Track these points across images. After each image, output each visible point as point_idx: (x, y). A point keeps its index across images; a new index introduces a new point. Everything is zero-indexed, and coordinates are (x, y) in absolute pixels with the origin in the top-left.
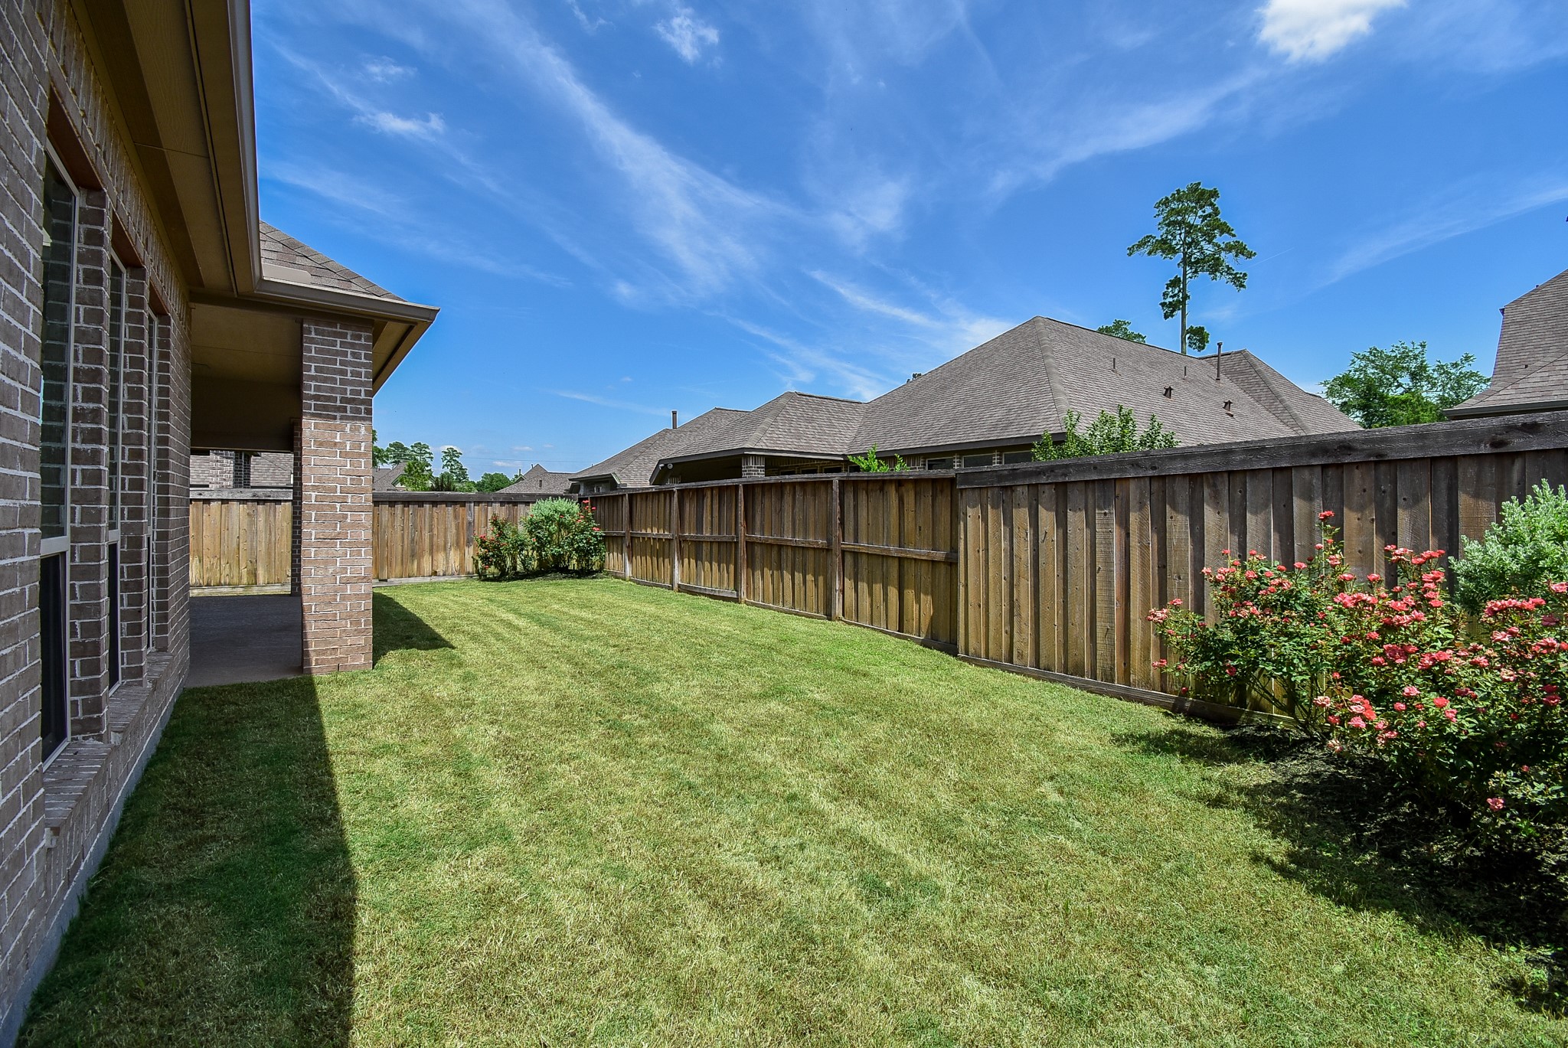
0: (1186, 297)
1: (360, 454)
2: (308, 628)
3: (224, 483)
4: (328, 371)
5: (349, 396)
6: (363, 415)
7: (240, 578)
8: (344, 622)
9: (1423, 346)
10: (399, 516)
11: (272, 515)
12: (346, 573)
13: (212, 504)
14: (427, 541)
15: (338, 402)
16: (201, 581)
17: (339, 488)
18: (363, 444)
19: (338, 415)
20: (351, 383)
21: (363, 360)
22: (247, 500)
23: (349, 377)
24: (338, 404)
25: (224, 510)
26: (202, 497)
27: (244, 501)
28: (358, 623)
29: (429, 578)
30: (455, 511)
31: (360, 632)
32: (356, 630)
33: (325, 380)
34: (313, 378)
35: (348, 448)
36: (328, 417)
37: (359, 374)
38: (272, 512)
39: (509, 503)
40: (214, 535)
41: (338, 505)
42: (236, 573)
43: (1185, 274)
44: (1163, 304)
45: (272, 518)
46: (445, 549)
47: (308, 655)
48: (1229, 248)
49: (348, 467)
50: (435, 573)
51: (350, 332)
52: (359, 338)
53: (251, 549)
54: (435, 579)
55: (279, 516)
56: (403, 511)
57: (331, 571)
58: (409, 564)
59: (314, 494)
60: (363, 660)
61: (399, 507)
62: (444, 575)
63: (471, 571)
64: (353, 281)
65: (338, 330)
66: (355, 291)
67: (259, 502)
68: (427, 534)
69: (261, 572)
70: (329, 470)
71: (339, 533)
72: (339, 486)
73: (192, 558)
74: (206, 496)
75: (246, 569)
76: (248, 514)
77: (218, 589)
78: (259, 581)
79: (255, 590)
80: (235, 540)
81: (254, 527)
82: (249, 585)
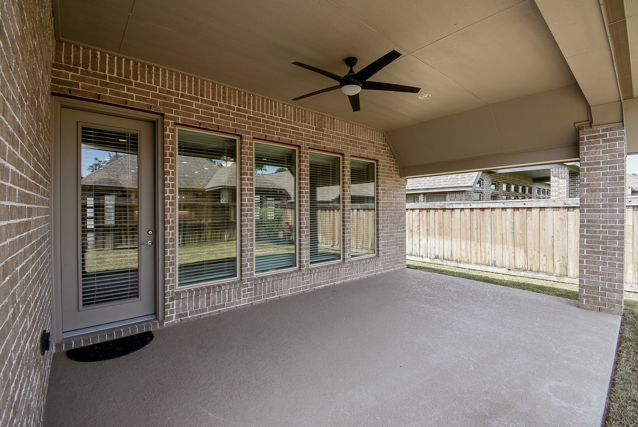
13: (533, 211)
16: (526, 267)
22: (559, 208)
25: (542, 215)
26: (526, 206)
27: (557, 208)
67: (569, 208)
69: (571, 266)
73: (520, 250)
74: (529, 205)
75: (559, 262)
76: (560, 219)
77: (537, 274)
78: (570, 273)
79: (566, 280)
80: (550, 239)
81: (565, 230)
82: (561, 276)
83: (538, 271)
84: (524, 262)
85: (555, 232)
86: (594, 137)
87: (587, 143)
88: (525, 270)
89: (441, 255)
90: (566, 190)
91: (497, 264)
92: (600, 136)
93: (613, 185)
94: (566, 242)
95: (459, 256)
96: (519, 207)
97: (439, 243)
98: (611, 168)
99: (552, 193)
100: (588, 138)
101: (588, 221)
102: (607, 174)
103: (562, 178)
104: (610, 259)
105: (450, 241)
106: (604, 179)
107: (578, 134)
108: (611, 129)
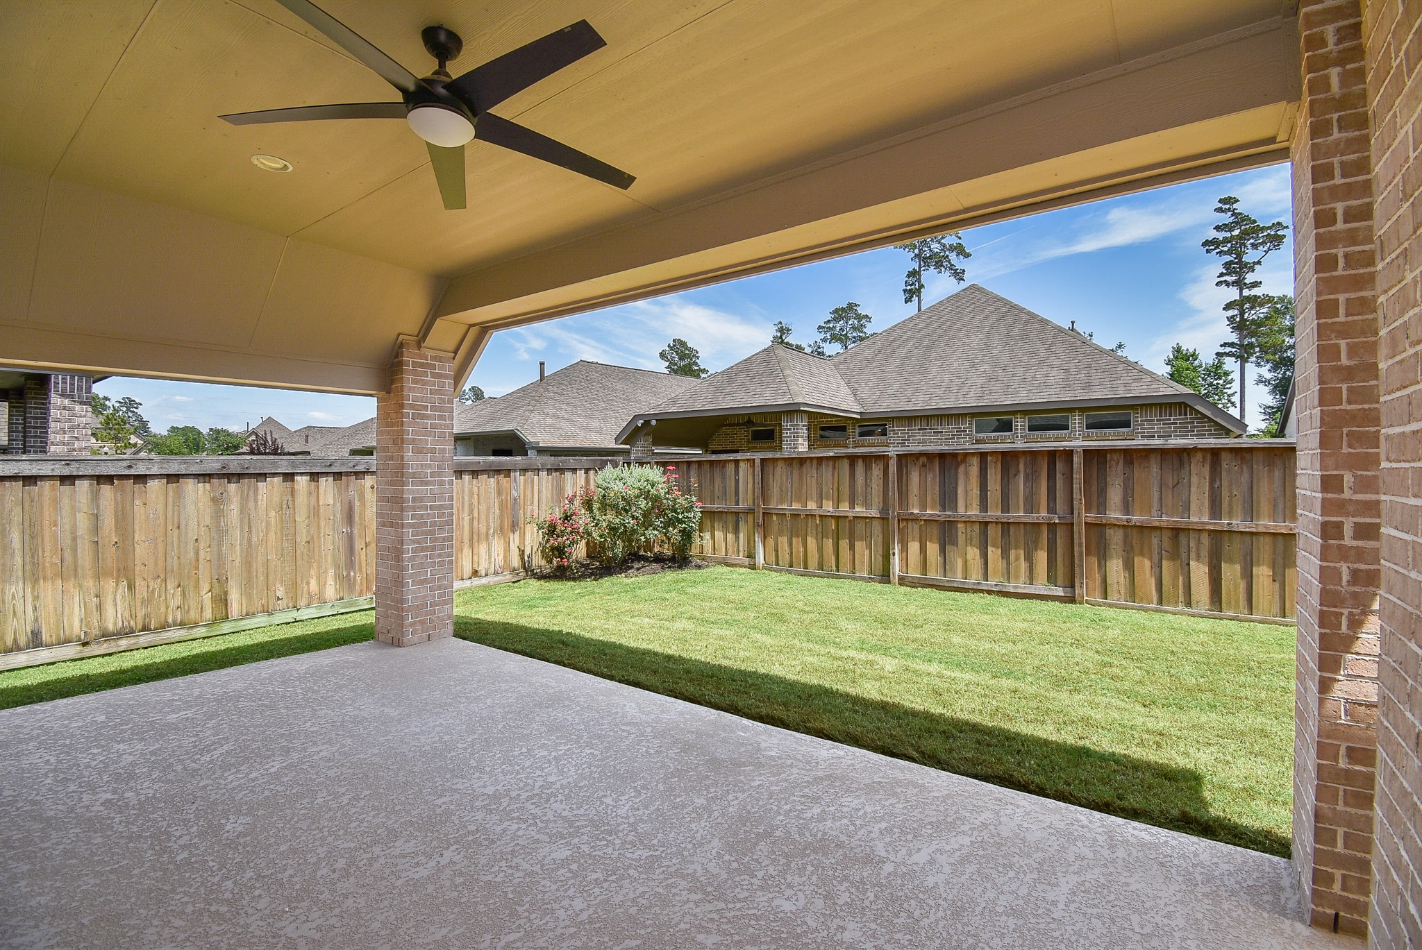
0: (921, 286)
3: (77, 445)
7: (201, 608)
9: (1091, 336)
11: (252, 499)
14: (467, 527)
16: (133, 623)
22: (210, 476)
25: (171, 493)
26: (133, 472)
27: (205, 477)
29: (469, 581)
30: (498, 482)
38: (251, 494)
39: (556, 470)
40: (154, 539)
43: (920, 267)
44: (905, 291)
45: (251, 505)
46: (487, 539)
48: (952, 248)
50: (475, 573)
53: (218, 559)
54: (477, 582)
55: (262, 501)
62: (486, 575)
63: (516, 566)
67: (230, 477)
68: (467, 518)
69: (234, 597)
73: (114, 584)
74: (140, 468)
75: (210, 593)
76: (213, 499)
77: (163, 634)
78: (232, 612)
79: (226, 627)
80: (191, 545)
81: (222, 521)
82: (216, 621)
83: (163, 627)
84: (126, 614)
85: (201, 530)
86: (422, 365)
87: (415, 373)
88: (130, 633)
91: (44, 639)
92: (429, 366)
94: (224, 549)
96: (113, 473)
98: (439, 417)
99: (55, 438)
100: (414, 364)
103: (82, 403)
106: (433, 434)
107: (401, 353)
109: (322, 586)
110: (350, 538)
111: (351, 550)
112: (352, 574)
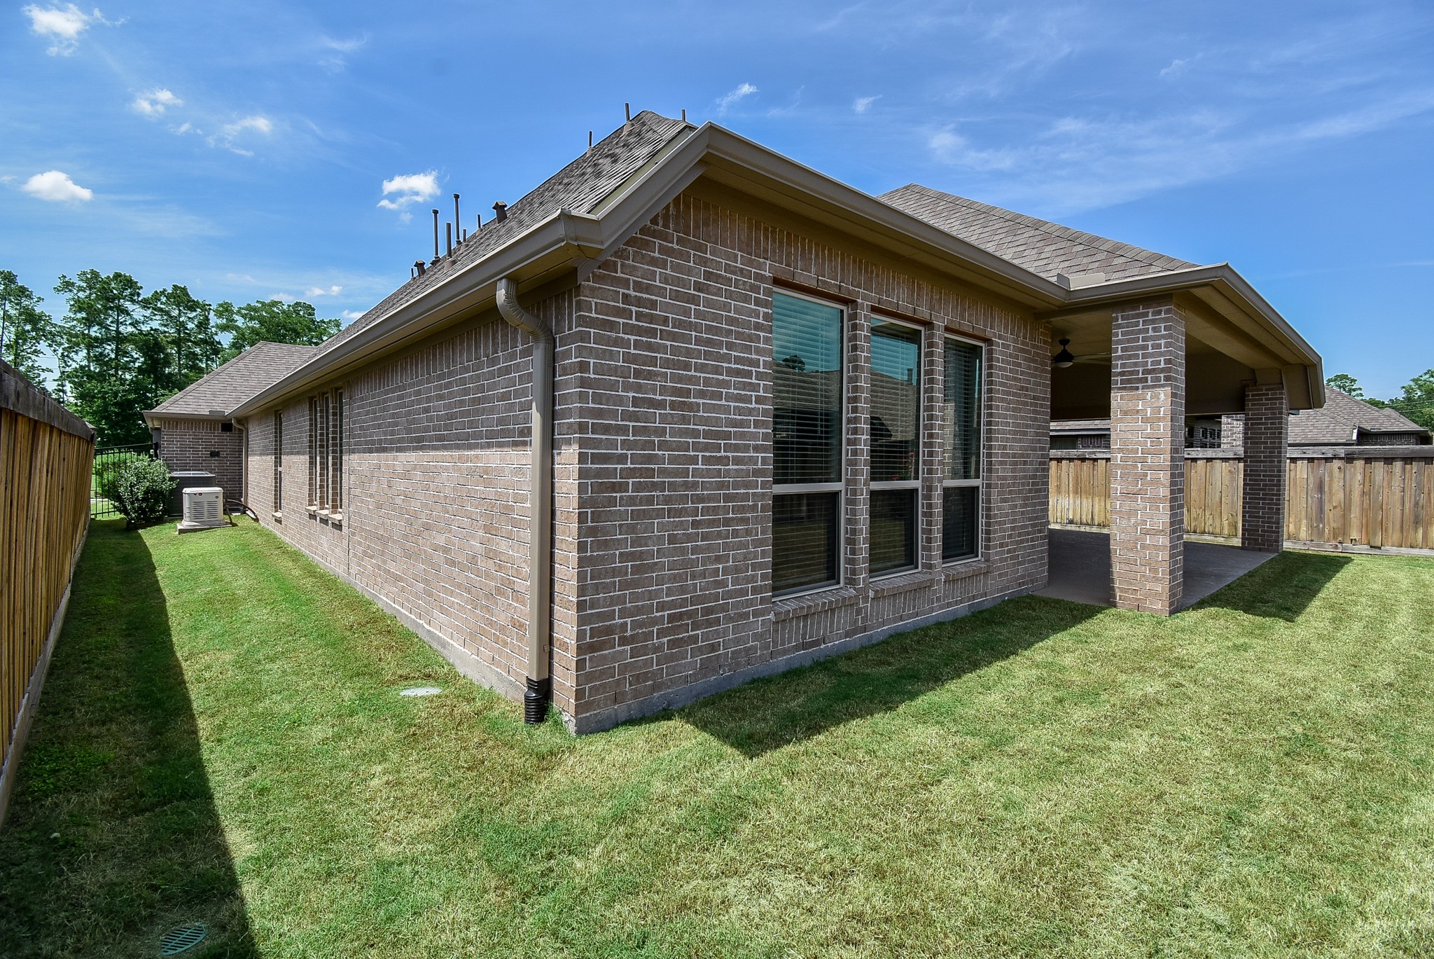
1: (1159, 418)
2: (1114, 567)
4: (1132, 348)
5: (1150, 367)
6: (1162, 382)
7: (1222, 529)
8: (1143, 568)
10: (1398, 474)
12: (1146, 525)
13: (1199, 462)
15: (1141, 374)
17: (1140, 450)
18: (1162, 409)
19: (1140, 385)
20: (1152, 355)
21: (1163, 332)
23: (1150, 350)
24: (1140, 376)
25: (1208, 467)
26: (1190, 456)
28: (1156, 571)
31: (1156, 580)
32: (1154, 577)
33: (1130, 357)
34: (1120, 358)
35: (1149, 414)
36: (1132, 389)
37: (1159, 346)
40: (1200, 489)
41: (1139, 465)
42: (1217, 523)
47: (1114, 591)
49: (1149, 431)
51: (1151, 311)
52: (1159, 313)
53: (1232, 503)
56: (1404, 470)
57: (1133, 521)
58: (1412, 532)
59: (1119, 456)
60: (1160, 606)
61: (1398, 465)
64: (1154, 264)
65: (1141, 311)
66: (1155, 272)
70: (1132, 434)
71: (1140, 489)
72: (1140, 448)
74: (1194, 455)
76: (1230, 471)
80: (1218, 494)
81: (1234, 484)
83: (1203, 533)
85: (1224, 486)
89: (1077, 519)
90: (1241, 435)
92: (1264, 395)
93: (1272, 438)
94: (1235, 498)
95: (1102, 519)
97: (1075, 503)
98: (1271, 424)
99: (1224, 438)
100: (1253, 395)
101: (1251, 471)
102: (1268, 429)
104: (1269, 504)
105: (1090, 500)
107: (1244, 391)
108: (1272, 389)
109: (1298, 528)
110: (1321, 502)
111: (1321, 510)
112: (1321, 526)
